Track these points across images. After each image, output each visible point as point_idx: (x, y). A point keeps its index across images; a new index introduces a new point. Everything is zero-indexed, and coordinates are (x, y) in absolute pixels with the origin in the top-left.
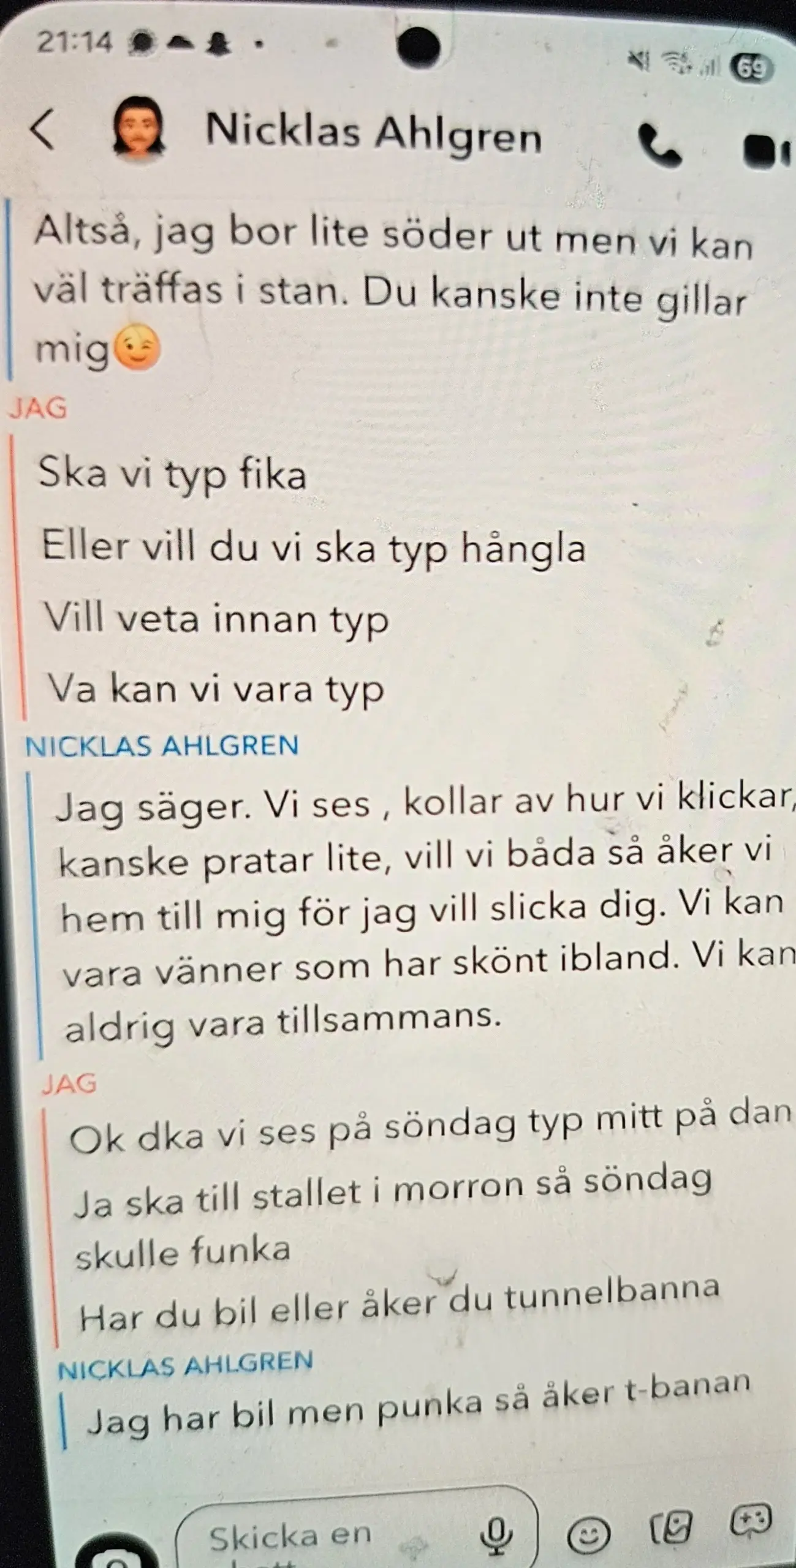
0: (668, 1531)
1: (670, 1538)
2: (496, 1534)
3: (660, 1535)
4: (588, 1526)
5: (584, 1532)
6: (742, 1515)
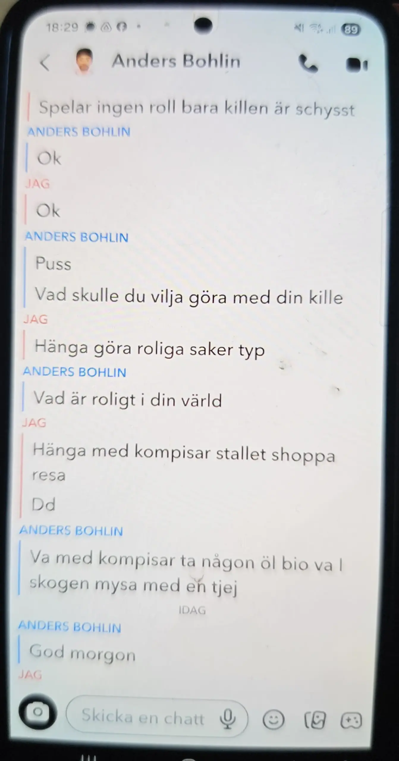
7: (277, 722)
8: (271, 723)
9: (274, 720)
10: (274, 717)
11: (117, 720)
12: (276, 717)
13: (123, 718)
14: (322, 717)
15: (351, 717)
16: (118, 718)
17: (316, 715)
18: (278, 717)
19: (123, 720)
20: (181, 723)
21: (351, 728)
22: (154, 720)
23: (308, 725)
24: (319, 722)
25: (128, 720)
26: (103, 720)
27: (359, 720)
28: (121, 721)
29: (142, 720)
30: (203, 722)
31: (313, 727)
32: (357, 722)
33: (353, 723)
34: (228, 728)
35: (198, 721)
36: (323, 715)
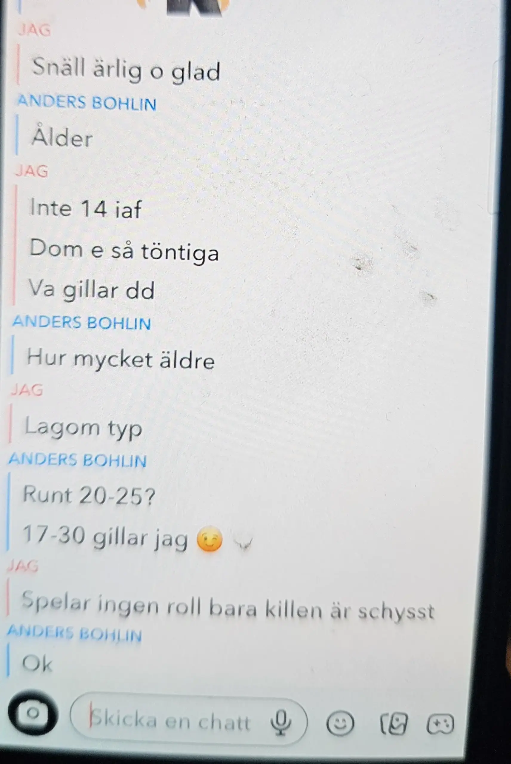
0: (392, 726)
1: (392, 730)
2: (281, 721)
3: (386, 728)
4: (341, 717)
5: (338, 720)
6: (435, 721)
7: (345, 727)
8: (337, 727)
9: (341, 724)
10: (341, 720)
11: (136, 724)
12: (344, 720)
13: (145, 722)
14: (403, 720)
15: (439, 720)
16: (137, 722)
17: (396, 716)
18: (346, 720)
19: (145, 724)
20: (220, 727)
21: (440, 734)
22: (185, 724)
23: (385, 730)
24: (399, 726)
25: (152, 724)
26: (118, 723)
27: (450, 722)
28: (142, 725)
29: (169, 724)
30: (249, 727)
31: (390, 732)
32: (448, 726)
33: (442, 727)
34: (281, 733)
35: (243, 725)
36: (405, 717)
